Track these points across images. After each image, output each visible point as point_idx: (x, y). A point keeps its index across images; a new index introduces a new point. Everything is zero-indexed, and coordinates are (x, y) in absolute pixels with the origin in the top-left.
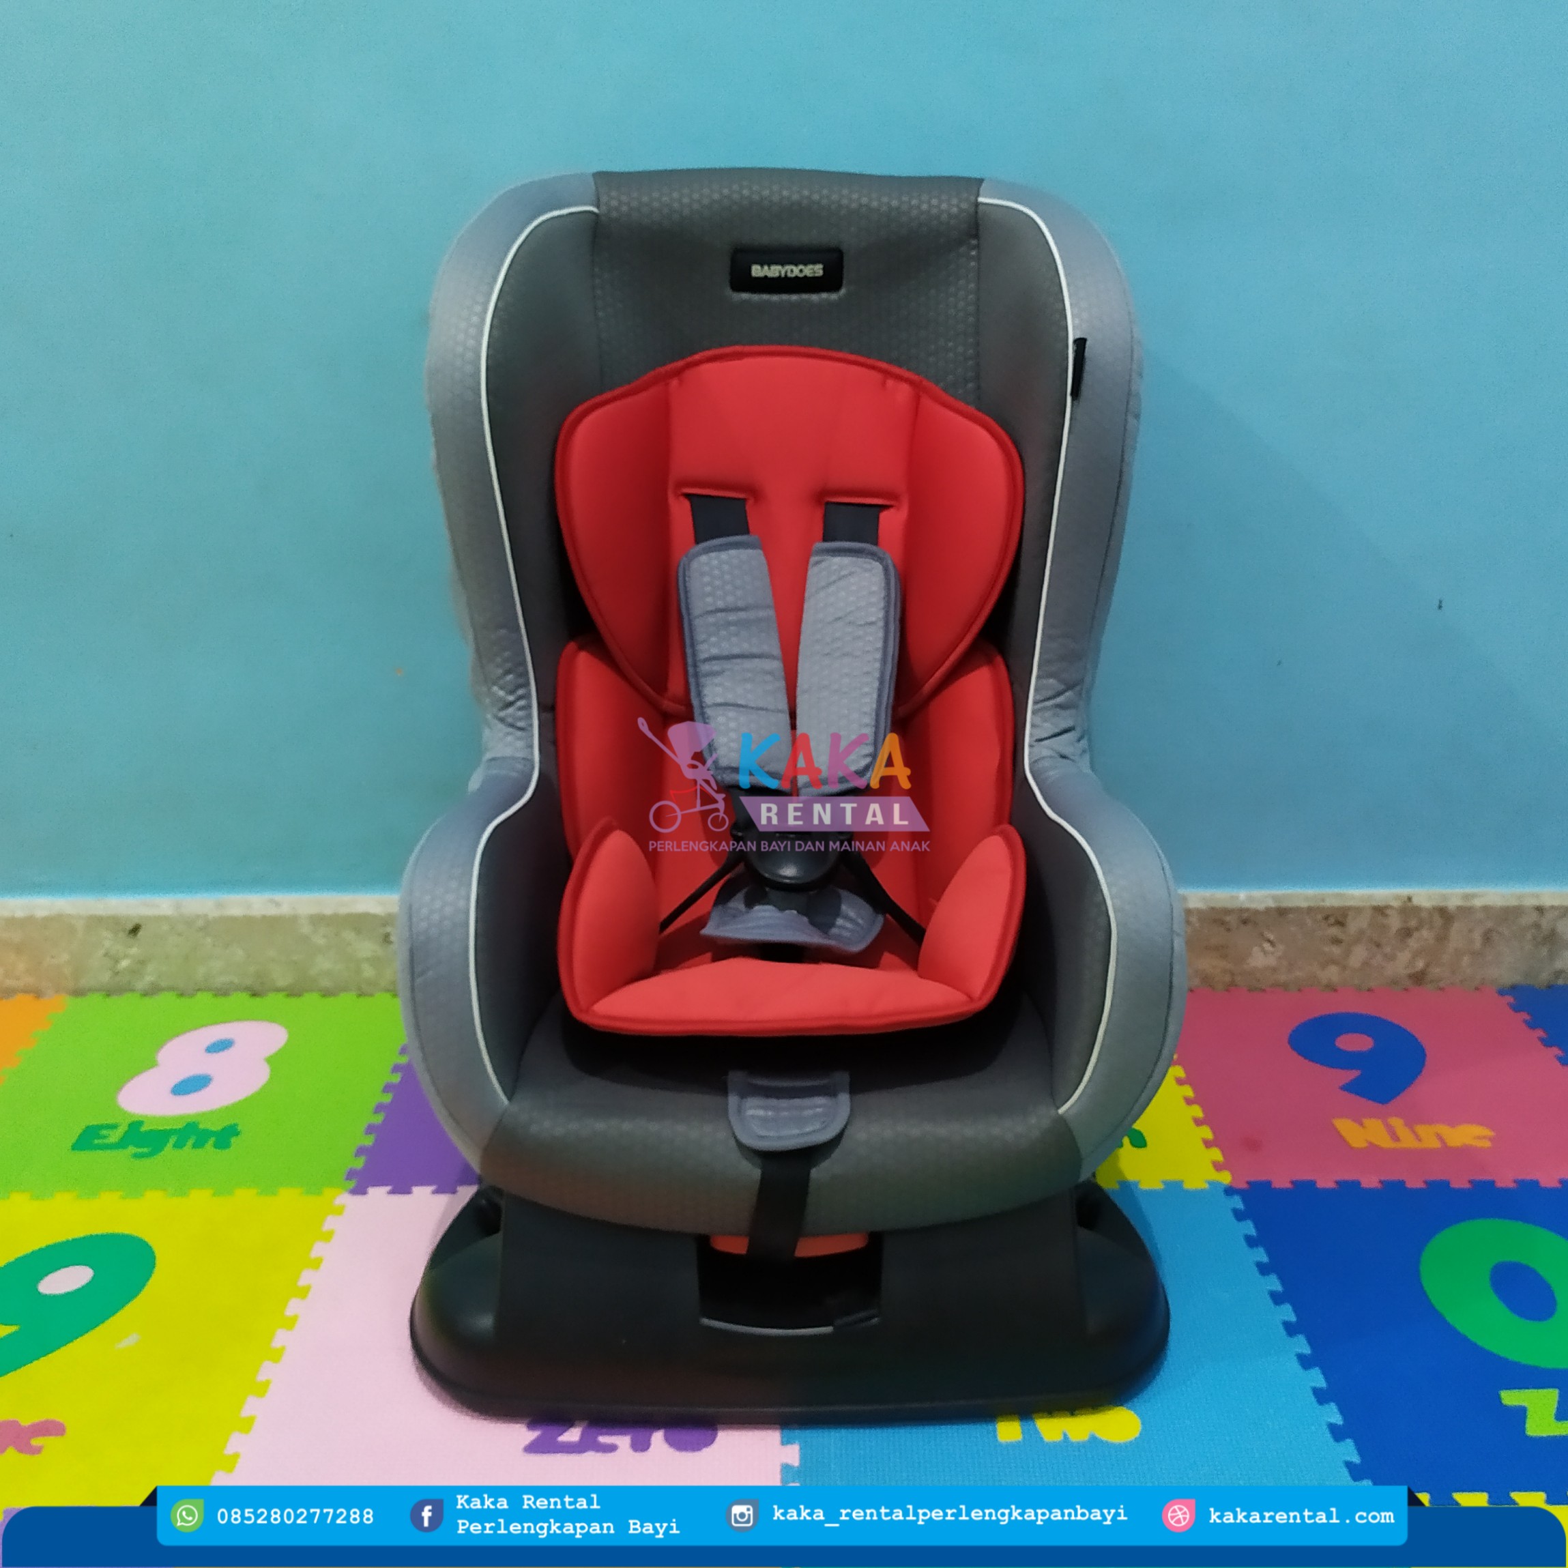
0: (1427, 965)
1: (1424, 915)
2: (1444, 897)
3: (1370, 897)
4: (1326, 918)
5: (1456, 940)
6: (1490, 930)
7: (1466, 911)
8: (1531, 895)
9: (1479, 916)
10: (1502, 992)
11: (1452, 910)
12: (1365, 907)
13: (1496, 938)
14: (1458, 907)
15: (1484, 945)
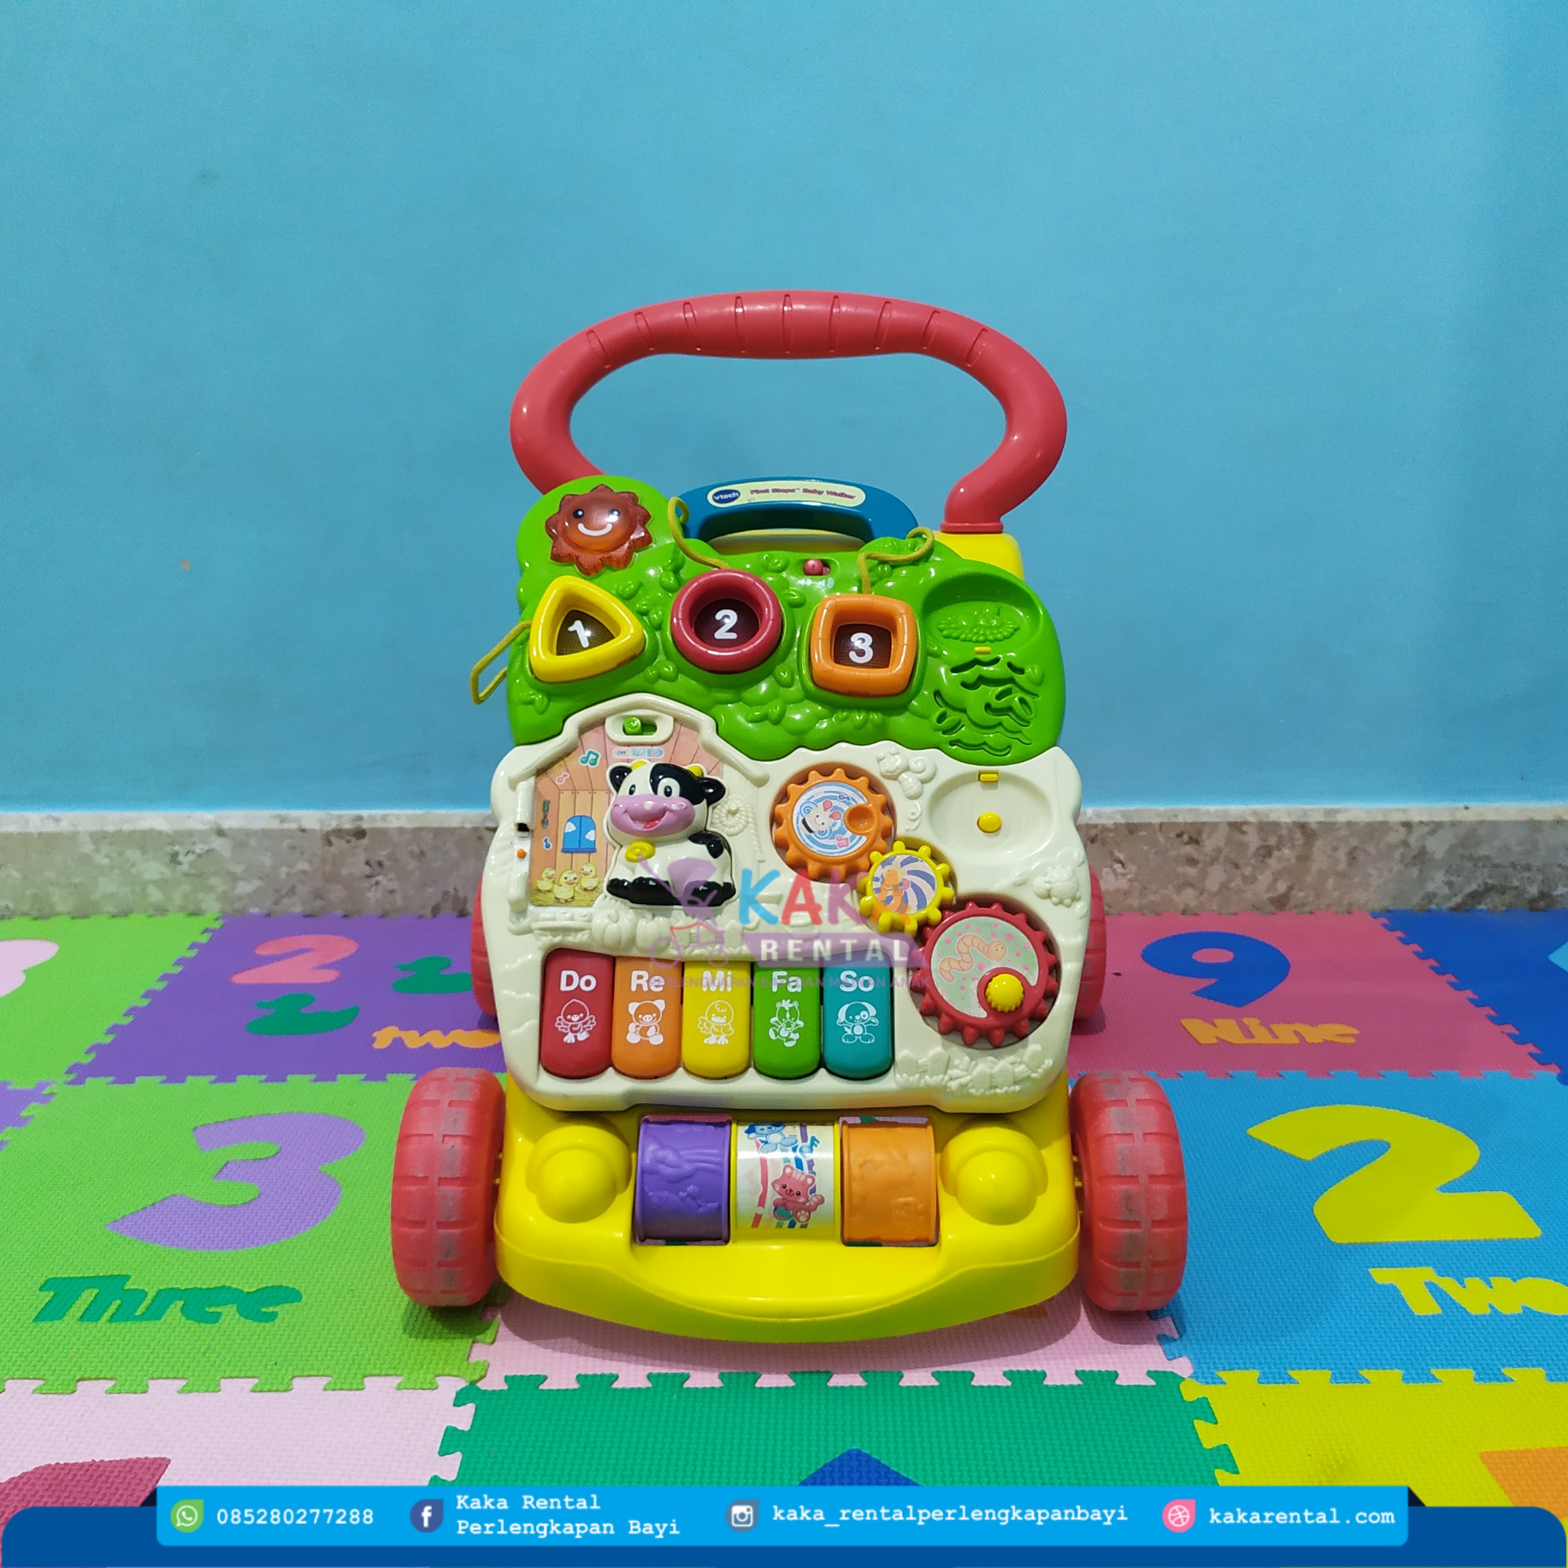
0: (1290, 888)
1: (1284, 832)
2: (1305, 813)
3: (1226, 812)
4: (1179, 836)
5: (1319, 859)
6: (1355, 848)
7: (1329, 827)
8: (1398, 810)
9: (1343, 832)
10: (1375, 915)
11: (1314, 826)
12: (1220, 823)
13: (1362, 858)
14: (1320, 823)
15: (1350, 865)
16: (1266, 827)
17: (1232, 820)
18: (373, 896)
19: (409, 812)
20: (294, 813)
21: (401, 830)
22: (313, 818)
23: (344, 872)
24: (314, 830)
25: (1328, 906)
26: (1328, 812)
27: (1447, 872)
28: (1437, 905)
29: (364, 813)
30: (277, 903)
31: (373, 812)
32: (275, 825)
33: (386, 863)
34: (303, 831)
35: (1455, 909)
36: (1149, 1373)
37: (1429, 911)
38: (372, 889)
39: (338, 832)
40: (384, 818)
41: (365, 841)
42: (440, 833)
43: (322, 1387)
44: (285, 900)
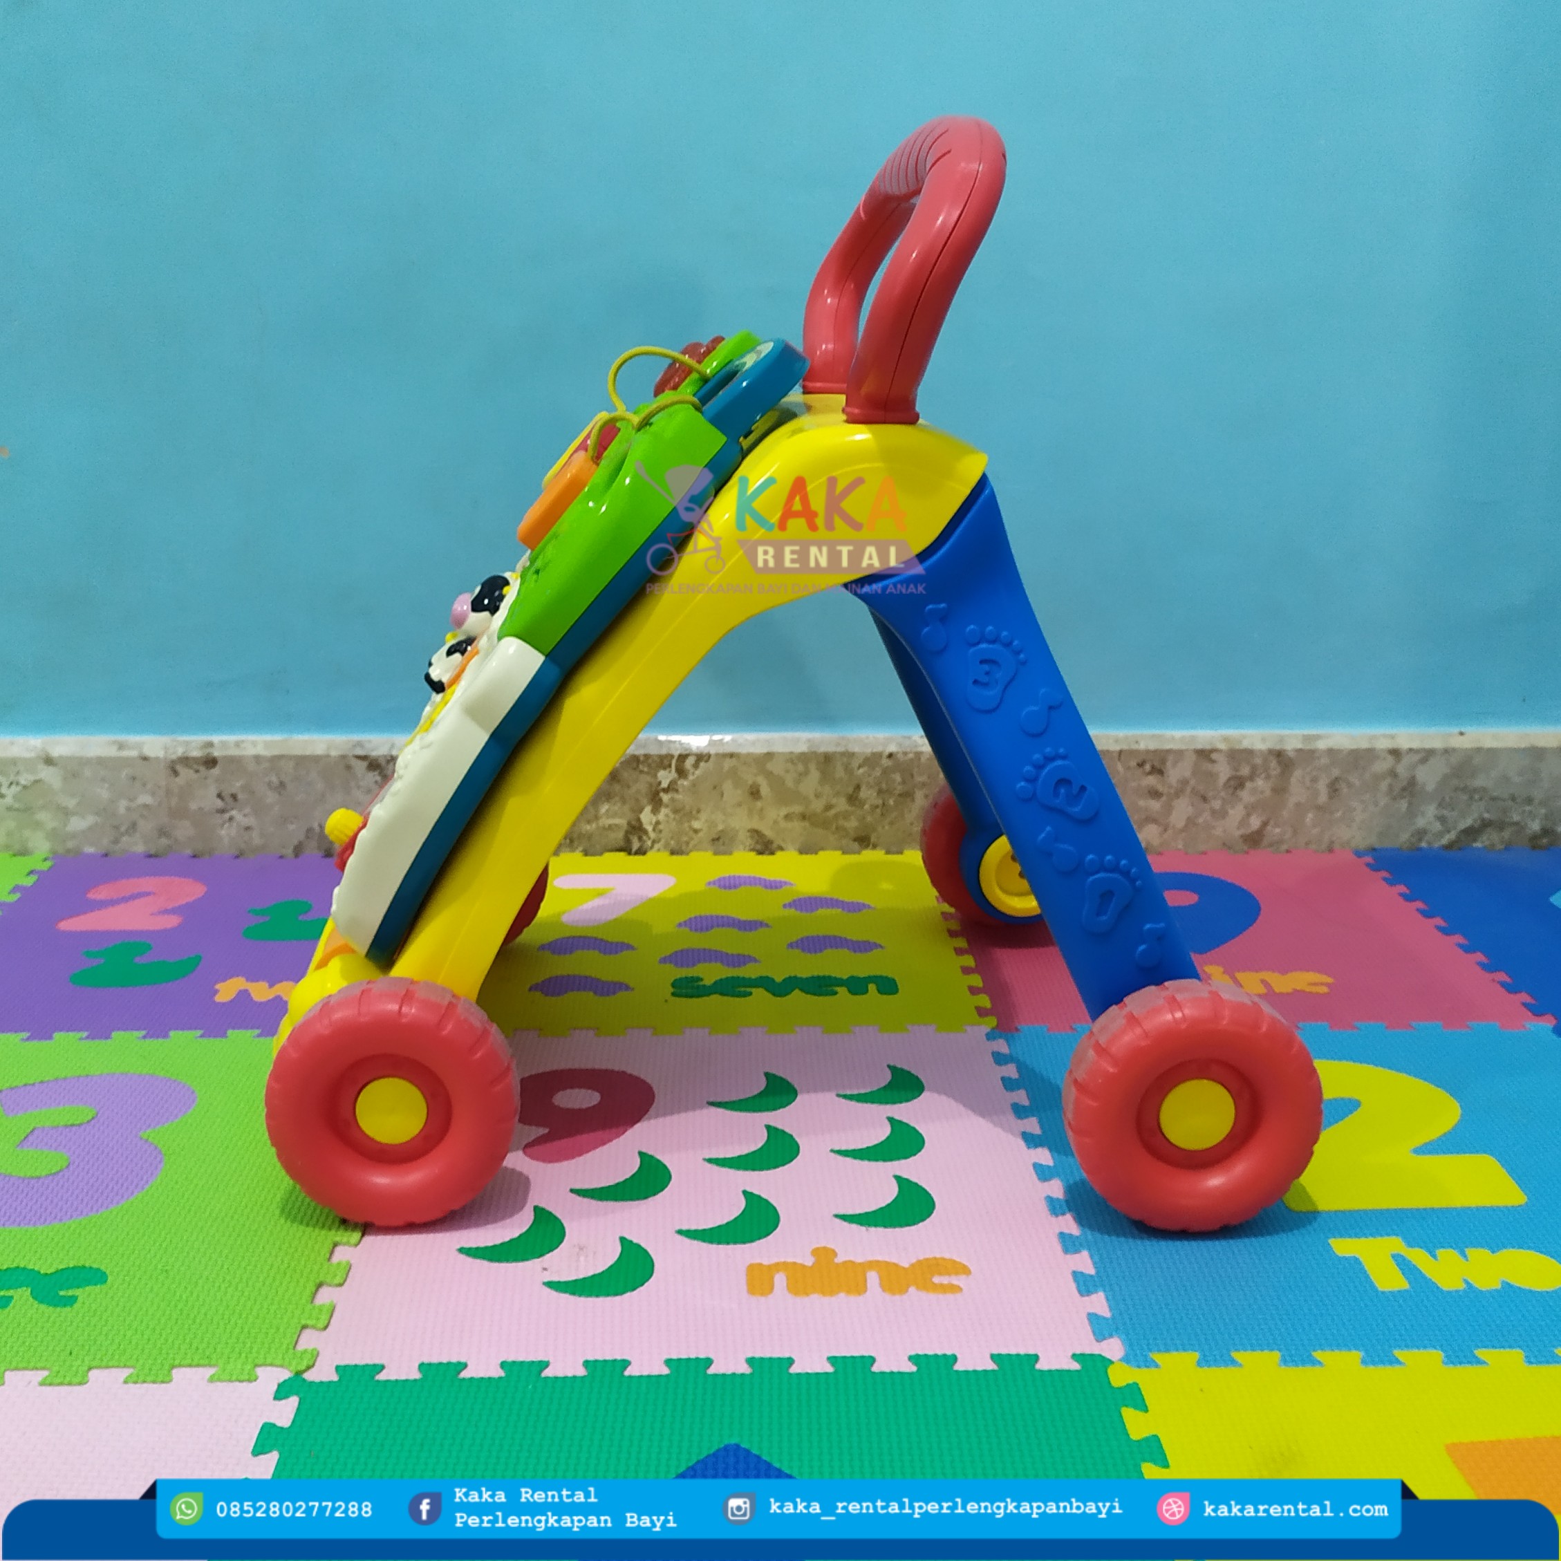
0: (1265, 824)
1: (1258, 761)
2: (1281, 739)
3: (1193, 738)
4: (1141, 765)
5: (1297, 792)
6: (1337, 779)
7: (1307, 755)
8: (1385, 736)
9: (1324, 761)
10: (1359, 854)
11: (1291, 754)
12: (1187, 750)
13: (1345, 790)
14: (1299, 751)
15: (1331, 798)
16: (1237, 755)
17: (1199, 747)
18: (226, 836)
19: (268, 737)
20: (133, 738)
21: (257, 758)
22: (156, 745)
23: (193, 806)
24: (157, 758)
25: (1307, 844)
26: (1307, 738)
27: (1440, 805)
28: (1429, 843)
29: (216, 738)
30: (116, 841)
31: (225, 738)
32: (112, 752)
33: (240, 796)
34: (145, 759)
35: (1449, 847)
36: (1074, 1357)
37: (1420, 849)
38: (227, 825)
39: (185, 761)
40: (237, 744)
41: (216, 771)
42: (302, 761)
43: (122, 1380)
44: (124, 839)
